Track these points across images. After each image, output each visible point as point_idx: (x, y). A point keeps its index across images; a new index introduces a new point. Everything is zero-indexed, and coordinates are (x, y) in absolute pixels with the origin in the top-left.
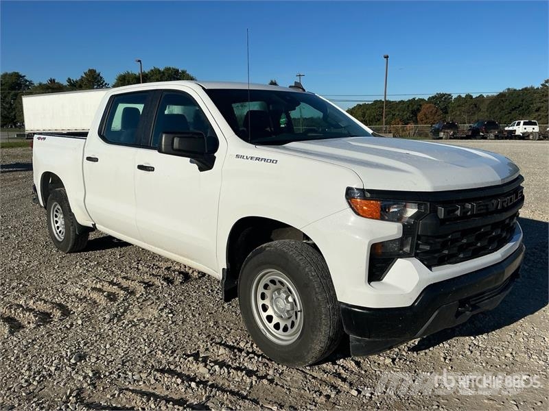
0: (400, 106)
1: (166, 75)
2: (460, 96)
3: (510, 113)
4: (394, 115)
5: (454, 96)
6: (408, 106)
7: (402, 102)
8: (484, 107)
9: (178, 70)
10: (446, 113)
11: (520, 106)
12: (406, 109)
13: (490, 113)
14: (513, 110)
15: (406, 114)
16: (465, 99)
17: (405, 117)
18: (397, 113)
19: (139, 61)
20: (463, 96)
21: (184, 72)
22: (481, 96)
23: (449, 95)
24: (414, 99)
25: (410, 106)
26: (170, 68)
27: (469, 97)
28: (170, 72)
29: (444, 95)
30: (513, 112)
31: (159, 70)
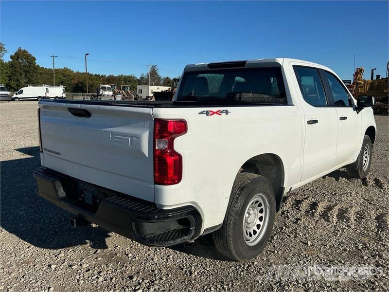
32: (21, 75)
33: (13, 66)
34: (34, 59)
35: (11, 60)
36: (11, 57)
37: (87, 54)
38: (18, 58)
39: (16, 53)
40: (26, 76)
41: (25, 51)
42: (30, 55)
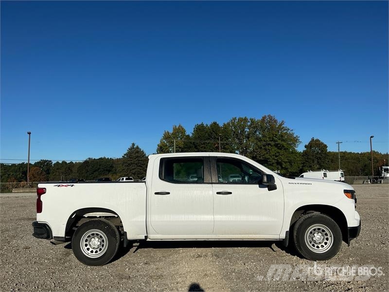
0: (13, 168)
2: (58, 162)
3: (93, 174)
4: (9, 175)
5: (54, 162)
6: (20, 168)
7: (14, 165)
8: (75, 170)
10: (49, 173)
11: (98, 169)
12: (18, 170)
13: (80, 174)
14: (95, 171)
15: (19, 174)
16: (62, 164)
17: (18, 176)
18: (12, 174)
20: (61, 162)
22: (71, 163)
23: (50, 161)
24: (23, 163)
25: (21, 169)
27: (64, 162)
29: (46, 161)
30: (94, 173)
32: (313, 162)
33: (306, 154)
34: (326, 146)
35: (305, 149)
36: (306, 147)
37: (372, 137)
38: (311, 147)
39: (309, 143)
40: (318, 162)
41: (317, 140)
42: (322, 143)
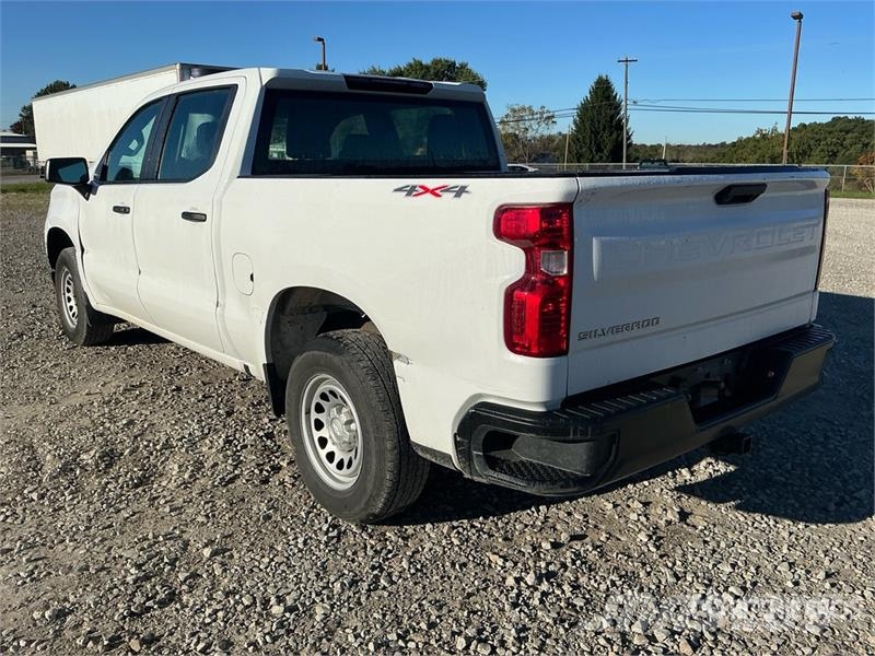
1: (432, 71)
9: (454, 63)
19: (320, 40)
21: (463, 66)
26: (440, 61)
28: (440, 66)
31: (421, 64)
